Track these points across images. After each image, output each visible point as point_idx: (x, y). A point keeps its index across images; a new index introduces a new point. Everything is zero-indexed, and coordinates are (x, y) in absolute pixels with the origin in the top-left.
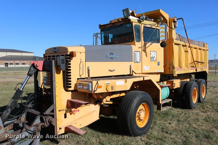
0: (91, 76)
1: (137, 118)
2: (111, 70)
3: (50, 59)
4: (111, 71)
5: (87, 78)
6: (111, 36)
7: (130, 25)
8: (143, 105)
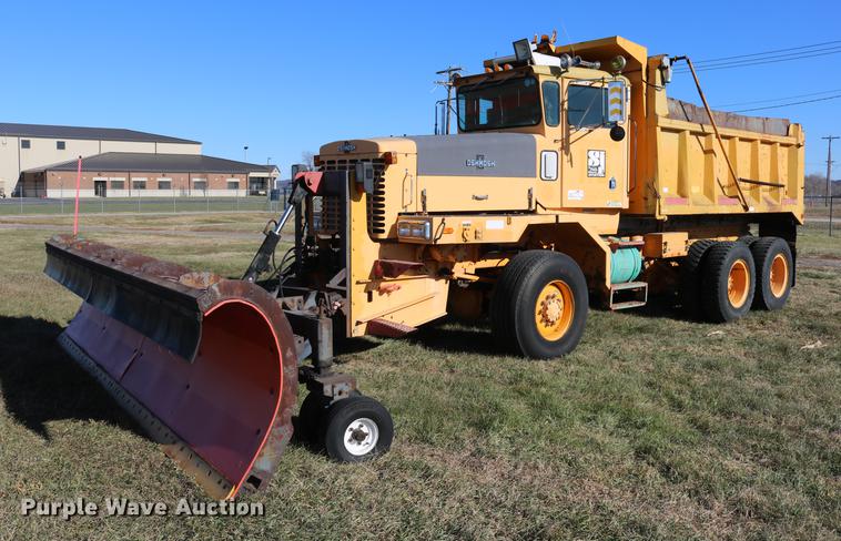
0: (429, 209)
1: (538, 318)
2: (479, 196)
3: (334, 168)
4: (477, 198)
5: (419, 213)
6: (485, 106)
7: (533, 82)
8: (553, 284)
